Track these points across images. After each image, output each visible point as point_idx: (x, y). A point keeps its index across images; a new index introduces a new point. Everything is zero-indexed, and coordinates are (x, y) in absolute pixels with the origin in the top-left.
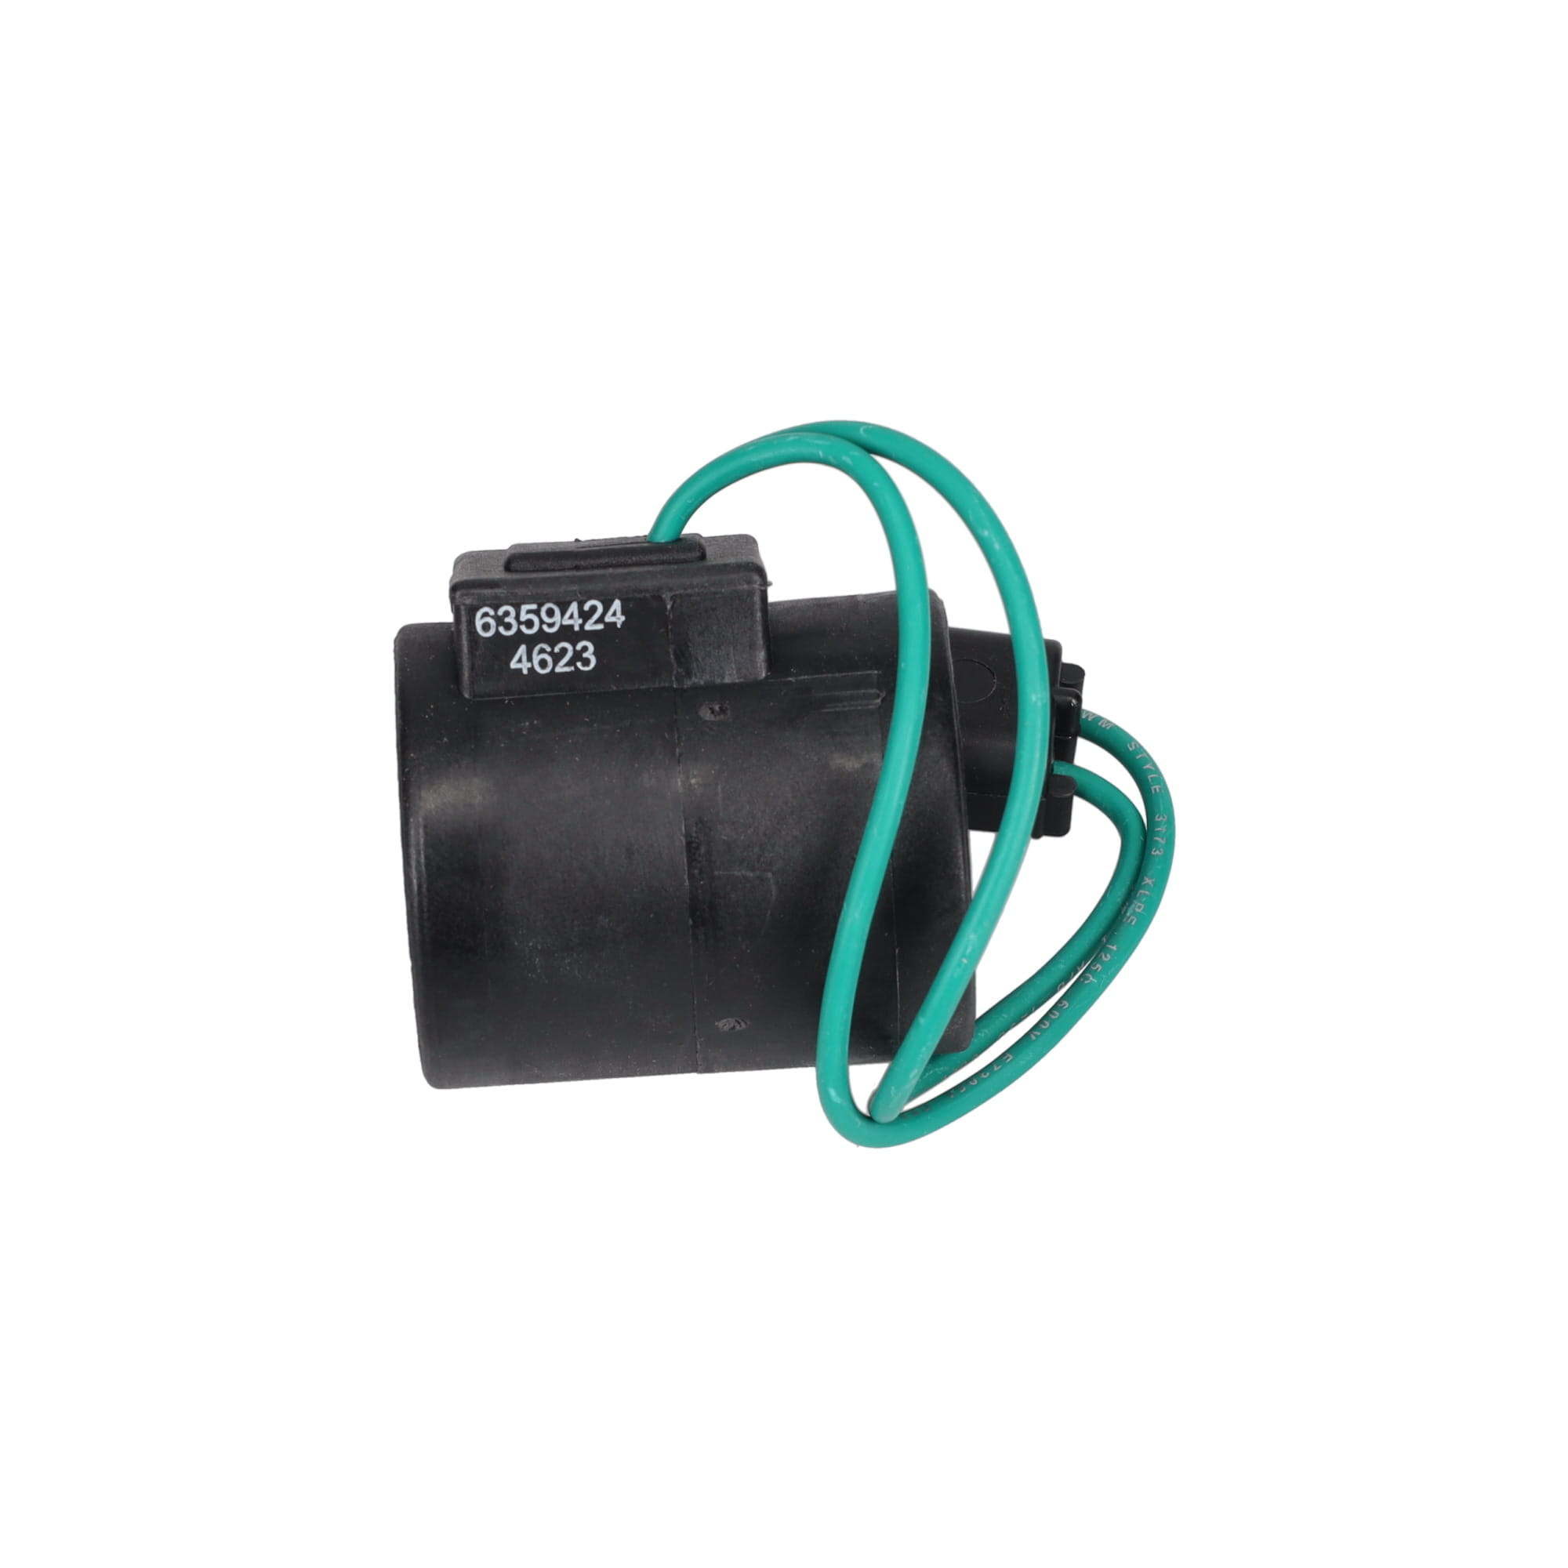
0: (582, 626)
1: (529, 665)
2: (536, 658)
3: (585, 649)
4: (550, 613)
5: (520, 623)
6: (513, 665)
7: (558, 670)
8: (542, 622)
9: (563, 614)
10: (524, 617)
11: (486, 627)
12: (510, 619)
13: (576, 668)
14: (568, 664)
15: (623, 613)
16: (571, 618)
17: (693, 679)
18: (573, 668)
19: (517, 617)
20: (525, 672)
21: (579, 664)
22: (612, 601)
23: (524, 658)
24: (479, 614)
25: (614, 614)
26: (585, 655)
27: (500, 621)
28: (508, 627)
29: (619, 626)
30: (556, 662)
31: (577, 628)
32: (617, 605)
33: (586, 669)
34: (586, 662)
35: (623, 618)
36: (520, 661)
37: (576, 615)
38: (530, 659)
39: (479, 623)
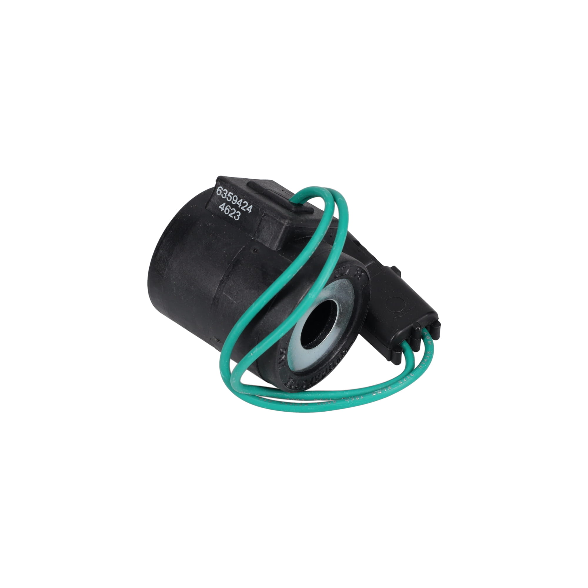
0: (241, 207)
1: (224, 209)
2: (226, 209)
3: (238, 214)
4: (235, 198)
5: (227, 196)
6: (220, 207)
7: (229, 215)
8: (232, 200)
9: (238, 200)
10: (229, 195)
11: (219, 192)
12: (225, 194)
13: (234, 217)
14: (232, 215)
15: (251, 210)
16: (239, 203)
17: (259, 239)
18: (233, 217)
19: (227, 194)
20: (222, 211)
21: (235, 217)
22: (251, 205)
23: (223, 207)
24: (219, 188)
25: (249, 209)
26: (238, 216)
27: (223, 192)
28: (224, 195)
29: (249, 213)
30: (230, 213)
31: (239, 207)
32: (251, 207)
33: (236, 219)
34: (237, 218)
35: (251, 211)
36: (222, 207)
37: (241, 203)
38: (225, 208)
39: (218, 190)
